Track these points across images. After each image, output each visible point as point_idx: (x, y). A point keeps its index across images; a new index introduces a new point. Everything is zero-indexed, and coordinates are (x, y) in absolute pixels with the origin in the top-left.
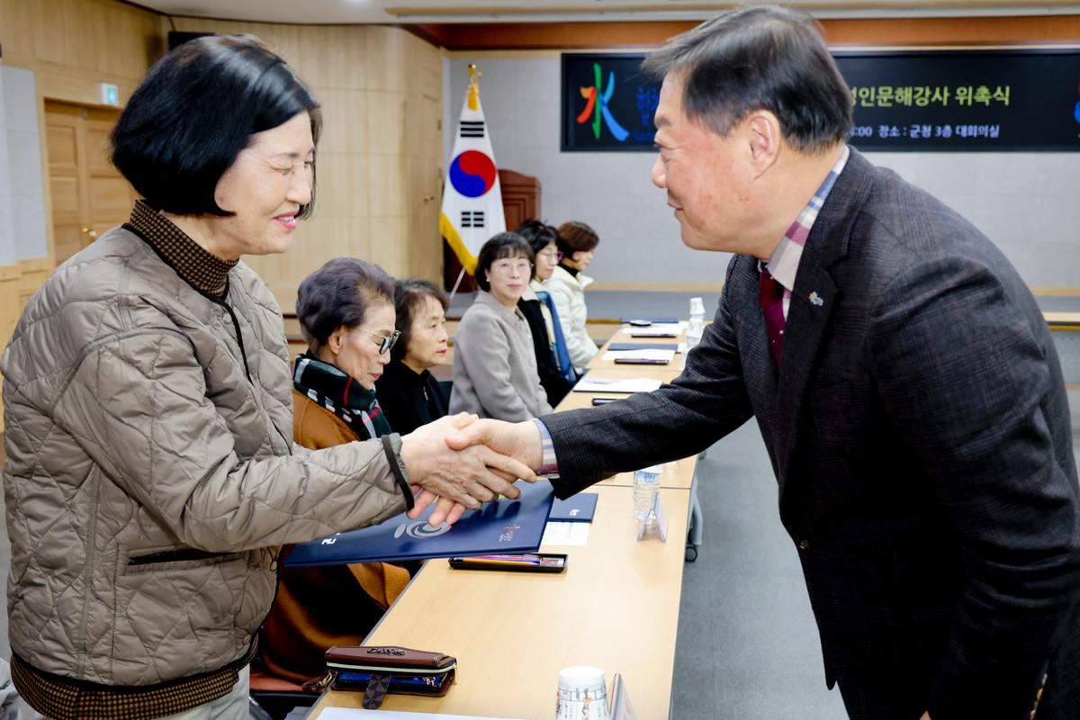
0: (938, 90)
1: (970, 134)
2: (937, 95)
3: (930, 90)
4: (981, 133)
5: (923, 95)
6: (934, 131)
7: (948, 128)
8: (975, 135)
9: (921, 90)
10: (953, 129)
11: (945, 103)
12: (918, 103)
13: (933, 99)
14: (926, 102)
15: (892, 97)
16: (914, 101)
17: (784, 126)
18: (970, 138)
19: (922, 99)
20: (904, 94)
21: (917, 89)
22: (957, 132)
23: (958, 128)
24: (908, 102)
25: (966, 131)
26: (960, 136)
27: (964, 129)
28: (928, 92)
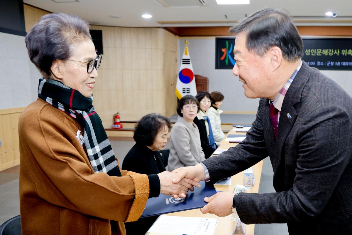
0: (336, 50)
1: (346, 64)
2: (336, 52)
3: (333, 50)
4: (349, 64)
5: (331, 52)
6: (334, 64)
7: (339, 63)
8: (348, 65)
9: (330, 50)
10: (341, 63)
11: (338, 55)
12: (329, 54)
13: (334, 53)
14: (332, 54)
15: (321, 53)
16: (328, 54)
17: (283, 52)
18: (346, 66)
19: (331, 53)
20: (325, 52)
21: (329, 50)
22: (342, 64)
23: (342, 63)
24: (326, 54)
25: (344, 64)
26: (342, 65)
27: (344, 63)
28: (333, 51)
